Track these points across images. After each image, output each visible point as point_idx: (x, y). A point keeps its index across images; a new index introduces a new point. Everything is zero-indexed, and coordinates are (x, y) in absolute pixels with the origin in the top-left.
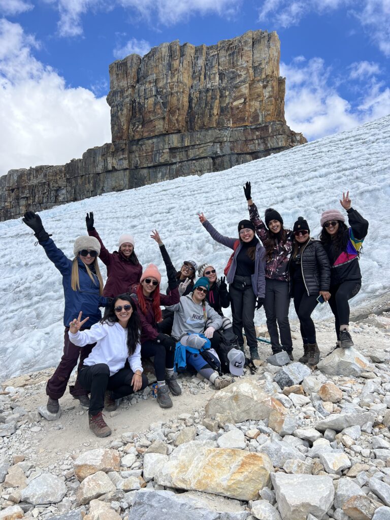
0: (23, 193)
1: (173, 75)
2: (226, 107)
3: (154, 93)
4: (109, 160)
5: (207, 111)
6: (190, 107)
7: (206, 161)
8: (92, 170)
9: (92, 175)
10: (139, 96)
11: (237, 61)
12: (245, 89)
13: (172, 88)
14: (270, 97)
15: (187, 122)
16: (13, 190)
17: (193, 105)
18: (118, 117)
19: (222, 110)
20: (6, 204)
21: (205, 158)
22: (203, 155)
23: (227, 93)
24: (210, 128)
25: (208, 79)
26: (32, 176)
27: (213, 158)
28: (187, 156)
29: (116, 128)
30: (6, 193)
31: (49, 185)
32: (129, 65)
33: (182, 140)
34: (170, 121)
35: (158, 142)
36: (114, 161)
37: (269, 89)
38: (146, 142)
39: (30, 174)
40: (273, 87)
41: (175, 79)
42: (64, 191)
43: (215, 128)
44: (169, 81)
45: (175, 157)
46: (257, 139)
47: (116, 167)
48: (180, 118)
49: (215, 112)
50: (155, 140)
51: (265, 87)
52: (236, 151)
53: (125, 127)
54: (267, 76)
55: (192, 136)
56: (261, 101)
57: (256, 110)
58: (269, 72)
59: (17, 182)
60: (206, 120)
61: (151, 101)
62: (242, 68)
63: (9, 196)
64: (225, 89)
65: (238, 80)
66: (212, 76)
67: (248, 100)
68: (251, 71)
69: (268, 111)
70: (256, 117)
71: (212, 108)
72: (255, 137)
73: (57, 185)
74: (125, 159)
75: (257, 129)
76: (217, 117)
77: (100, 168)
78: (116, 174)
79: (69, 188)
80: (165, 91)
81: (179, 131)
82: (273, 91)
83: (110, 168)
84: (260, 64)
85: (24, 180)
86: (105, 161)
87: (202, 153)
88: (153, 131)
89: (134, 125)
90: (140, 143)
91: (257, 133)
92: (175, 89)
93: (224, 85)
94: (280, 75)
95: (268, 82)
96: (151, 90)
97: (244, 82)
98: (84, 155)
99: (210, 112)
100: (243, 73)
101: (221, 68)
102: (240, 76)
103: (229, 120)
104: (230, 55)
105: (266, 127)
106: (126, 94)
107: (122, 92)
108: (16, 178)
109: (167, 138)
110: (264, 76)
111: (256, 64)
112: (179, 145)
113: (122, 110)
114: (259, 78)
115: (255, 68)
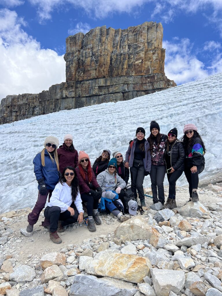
0: (14, 109)
1: (102, 45)
2: (132, 64)
3: (91, 55)
4: (64, 92)
5: (120, 66)
6: (111, 64)
7: (119, 95)
8: (54, 97)
9: (54, 100)
10: (82, 56)
11: (138, 38)
12: (142, 55)
13: (101, 53)
14: (156, 59)
15: (109, 72)
16: (8, 107)
17: (113, 63)
18: (70, 68)
19: (129, 66)
20: (4, 115)
21: (119, 92)
22: (117, 91)
23: (132, 56)
24: (122, 76)
25: (121, 48)
26: (20, 99)
27: (123, 93)
28: (108, 91)
29: (68, 74)
30: (5, 108)
31: (29, 105)
32: (77, 38)
33: (106, 82)
34: (99, 71)
35: (92, 83)
36: (67, 92)
37: (156, 55)
38: (86, 82)
39: (19, 98)
40: (158, 54)
41: (103, 48)
42: (38, 109)
43: (125, 76)
44: (100, 48)
45: (101, 91)
46: (148, 83)
47: (68, 96)
48: (105, 70)
49: (125, 67)
50: (90, 81)
51: (154, 54)
52: (136, 90)
53: (74, 73)
54: (155, 48)
55: (111, 80)
56: (151, 62)
57: (148, 67)
58: (156, 45)
59: (11, 102)
60: (120, 71)
61: (89, 59)
62: (141, 42)
63: (6, 110)
64: (131, 54)
65: (139, 49)
66: (124, 47)
67: (144, 61)
68: (146, 44)
69: (155, 67)
70: (148, 70)
71: (123, 65)
72: (147, 82)
73: (34, 105)
74: (73, 91)
75: (148, 77)
76: (126, 70)
77: (58, 96)
78: (67, 100)
79: (41, 107)
80: (97, 54)
81: (104, 77)
82: (158, 56)
83: (64, 96)
84: (151, 41)
85: (15, 102)
86: (62, 92)
87: (117, 90)
88: (90, 76)
89: (79, 73)
90: (82, 83)
91: (149, 80)
92: (103, 53)
93: (130, 52)
94: (163, 47)
95: (155, 51)
96: (89, 53)
97: (142, 50)
98: (50, 88)
99: (122, 67)
100: (142, 45)
101: (129, 42)
102: (140, 47)
103: (133, 72)
104: (134, 35)
105: (154, 76)
106: (75, 55)
107: (73, 53)
108: (10, 100)
109: (97, 80)
110: (153, 48)
111: (149, 41)
112: (104, 85)
113: (72, 64)
114: (150, 49)
115: (148, 43)
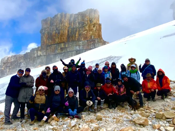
0: (8, 64)
3: (55, 29)
4: (39, 52)
8: (33, 56)
11: (84, 18)
12: (87, 28)
15: (67, 39)
17: (69, 33)
18: (43, 38)
19: (79, 35)
23: (81, 29)
24: (75, 41)
25: (74, 25)
27: (76, 51)
28: (67, 50)
29: (42, 41)
30: (3, 64)
31: (17, 61)
32: (47, 20)
33: (65, 45)
34: (61, 39)
39: (12, 58)
40: (96, 27)
41: (62, 25)
45: (62, 51)
46: (92, 44)
47: (41, 55)
48: (64, 38)
50: (55, 45)
53: (45, 41)
57: (91, 35)
61: (54, 32)
67: (88, 31)
68: (89, 22)
71: (75, 34)
73: (20, 62)
74: (45, 52)
76: (77, 37)
79: (24, 62)
80: (59, 29)
81: (64, 42)
85: (9, 60)
87: (72, 49)
88: (55, 42)
89: (49, 40)
90: (51, 46)
92: (63, 28)
93: (80, 26)
94: (100, 23)
101: (79, 21)
102: (85, 23)
103: (82, 38)
105: (95, 40)
107: (45, 29)
109: (60, 44)
110: (93, 23)
112: (64, 47)
